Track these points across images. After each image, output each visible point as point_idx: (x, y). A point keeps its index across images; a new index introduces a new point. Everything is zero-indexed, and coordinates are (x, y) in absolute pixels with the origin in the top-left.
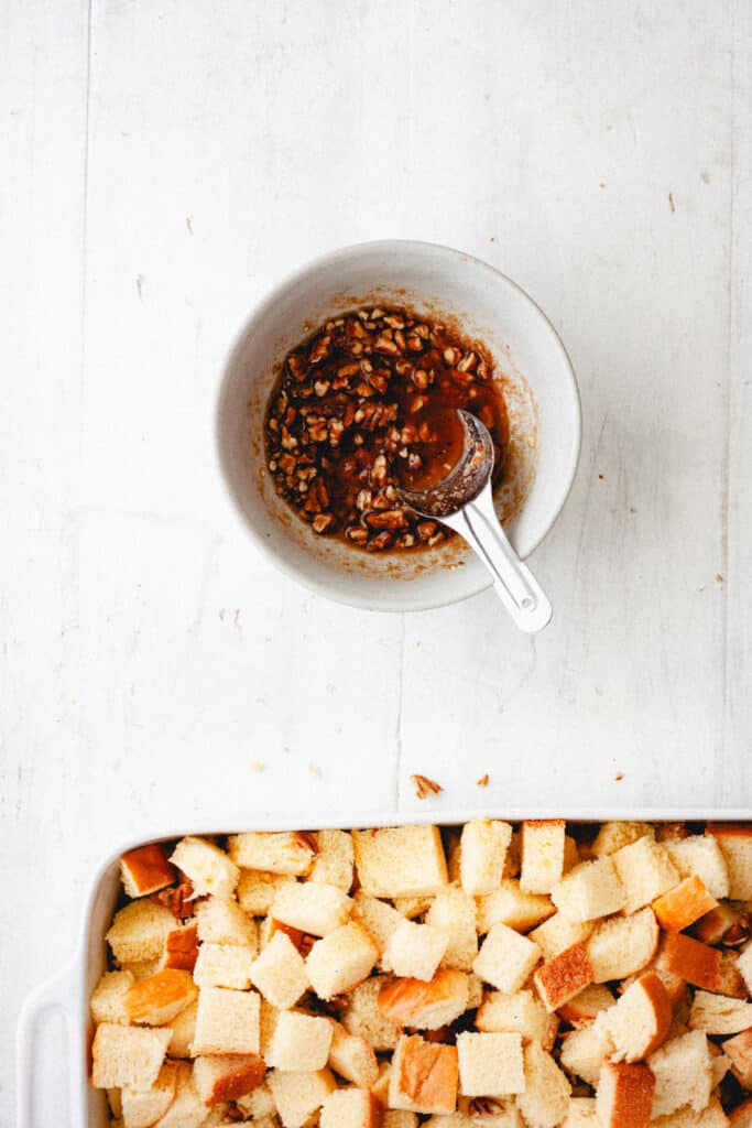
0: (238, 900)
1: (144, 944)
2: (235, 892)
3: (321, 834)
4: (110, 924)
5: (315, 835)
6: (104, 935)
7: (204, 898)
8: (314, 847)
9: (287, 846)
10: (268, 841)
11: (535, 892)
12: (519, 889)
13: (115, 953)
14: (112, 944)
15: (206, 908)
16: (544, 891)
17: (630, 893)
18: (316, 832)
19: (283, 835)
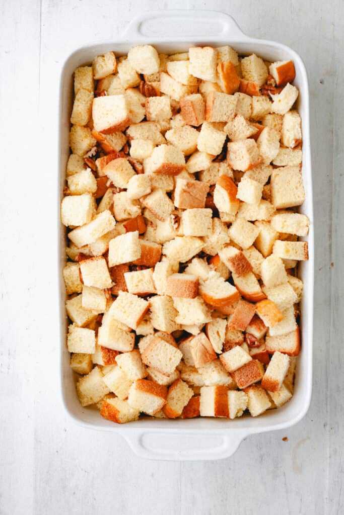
0: (270, 113)
1: (250, 71)
2: (274, 113)
3: (300, 151)
4: (258, 56)
5: (300, 148)
6: (255, 53)
7: (271, 99)
8: (295, 147)
9: (295, 135)
10: (298, 127)
11: (274, 247)
12: (276, 239)
13: (246, 58)
14: (250, 57)
15: (266, 100)
16: (274, 251)
17: (272, 290)
18: (301, 149)
19: (300, 134)
